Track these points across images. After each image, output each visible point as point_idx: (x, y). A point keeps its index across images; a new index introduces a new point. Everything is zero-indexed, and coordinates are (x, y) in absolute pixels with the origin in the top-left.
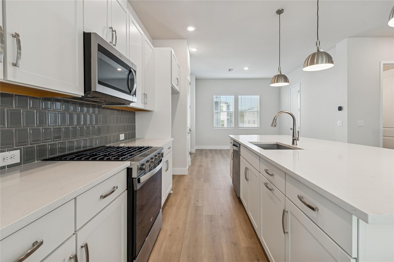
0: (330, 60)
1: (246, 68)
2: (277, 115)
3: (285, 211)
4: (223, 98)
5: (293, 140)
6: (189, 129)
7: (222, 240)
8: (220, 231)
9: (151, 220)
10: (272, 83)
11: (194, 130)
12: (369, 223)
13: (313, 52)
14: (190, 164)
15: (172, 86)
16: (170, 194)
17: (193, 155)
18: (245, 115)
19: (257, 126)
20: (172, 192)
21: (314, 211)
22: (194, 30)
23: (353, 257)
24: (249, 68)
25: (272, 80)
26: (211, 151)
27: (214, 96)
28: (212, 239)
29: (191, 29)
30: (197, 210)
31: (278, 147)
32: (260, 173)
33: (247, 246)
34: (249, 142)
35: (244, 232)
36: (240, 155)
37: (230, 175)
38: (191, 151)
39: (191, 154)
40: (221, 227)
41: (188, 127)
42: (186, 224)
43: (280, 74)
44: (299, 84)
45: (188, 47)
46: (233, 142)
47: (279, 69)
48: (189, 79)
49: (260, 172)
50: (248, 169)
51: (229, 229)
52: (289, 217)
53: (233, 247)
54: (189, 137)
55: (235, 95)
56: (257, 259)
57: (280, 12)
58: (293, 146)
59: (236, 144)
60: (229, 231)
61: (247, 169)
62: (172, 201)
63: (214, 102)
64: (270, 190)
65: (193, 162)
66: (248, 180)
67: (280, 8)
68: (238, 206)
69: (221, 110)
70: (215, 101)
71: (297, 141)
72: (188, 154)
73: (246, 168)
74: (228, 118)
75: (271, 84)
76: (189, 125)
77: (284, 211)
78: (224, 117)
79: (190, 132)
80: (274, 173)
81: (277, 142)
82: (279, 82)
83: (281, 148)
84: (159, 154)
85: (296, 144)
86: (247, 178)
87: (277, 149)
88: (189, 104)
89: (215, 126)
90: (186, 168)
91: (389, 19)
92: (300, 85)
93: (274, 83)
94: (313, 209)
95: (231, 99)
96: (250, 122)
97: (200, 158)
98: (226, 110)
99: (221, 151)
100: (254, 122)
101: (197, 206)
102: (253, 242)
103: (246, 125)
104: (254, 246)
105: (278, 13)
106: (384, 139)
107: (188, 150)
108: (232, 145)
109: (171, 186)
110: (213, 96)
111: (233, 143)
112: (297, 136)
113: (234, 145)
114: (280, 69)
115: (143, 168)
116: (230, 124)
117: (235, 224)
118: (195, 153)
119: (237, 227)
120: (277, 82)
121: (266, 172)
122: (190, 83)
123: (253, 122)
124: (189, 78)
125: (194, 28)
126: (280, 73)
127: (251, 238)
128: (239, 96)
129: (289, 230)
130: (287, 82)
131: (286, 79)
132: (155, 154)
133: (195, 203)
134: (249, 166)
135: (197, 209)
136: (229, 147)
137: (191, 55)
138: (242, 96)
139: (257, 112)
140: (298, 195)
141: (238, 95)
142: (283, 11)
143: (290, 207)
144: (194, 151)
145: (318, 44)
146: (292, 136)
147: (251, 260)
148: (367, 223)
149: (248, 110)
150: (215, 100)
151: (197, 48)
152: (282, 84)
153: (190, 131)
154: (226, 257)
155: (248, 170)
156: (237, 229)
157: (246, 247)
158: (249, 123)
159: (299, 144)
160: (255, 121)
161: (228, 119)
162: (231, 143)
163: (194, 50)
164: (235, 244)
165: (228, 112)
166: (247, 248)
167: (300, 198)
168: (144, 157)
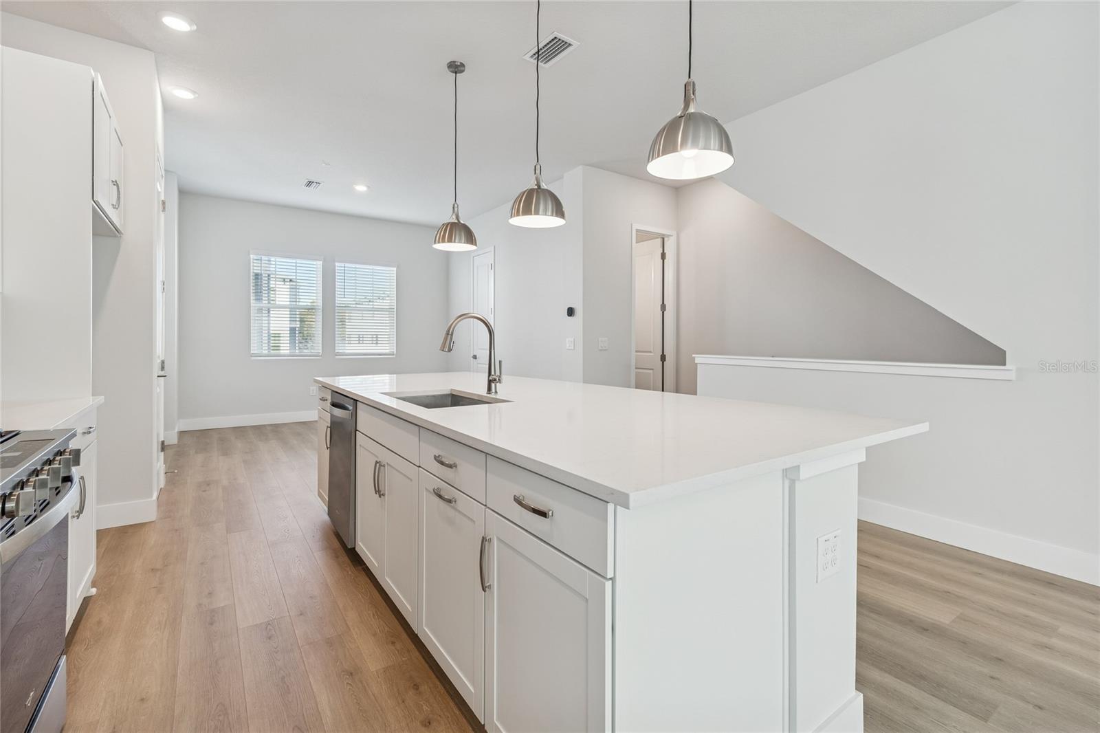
0: (559, 211)
1: (361, 188)
2: (454, 324)
3: (486, 540)
4: (280, 265)
5: (490, 382)
6: (159, 361)
7: (311, 676)
8: (302, 657)
9: (28, 703)
10: (439, 242)
11: (172, 367)
12: (630, 508)
13: (529, 187)
14: (162, 484)
15: (94, 208)
16: (86, 601)
17: (170, 452)
18: (348, 319)
19: (387, 351)
20: (94, 591)
21: (546, 517)
22: (189, 31)
23: (608, 577)
24: (368, 187)
25: (437, 235)
26: (240, 431)
27: (252, 256)
28: (277, 686)
29: (176, 24)
30: (211, 624)
31: (456, 400)
32: (420, 469)
33: (383, 666)
34: (382, 393)
35: (375, 635)
36: (357, 430)
37: (320, 495)
38: (164, 438)
39: (163, 447)
40: (302, 646)
41: (157, 354)
42: (175, 676)
43: (456, 221)
44: (493, 247)
45: (156, 76)
46: (329, 398)
47: (454, 208)
48: (160, 190)
49: (420, 467)
50: (384, 466)
51: (330, 643)
52: (495, 549)
53: (348, 683)
54: (159, 387)
55: (324, 261)
56: (412, 685)
57: (456, 68)
58: (488, 395)
59: (340, 400)
60: (331, 647)
61: (380, 465)
62: (99, 622)
63: (252, 274)
64: (449, 501)
65: (174, 475)
66: (384, 495)
67: (459, 60)
68: (350, 573)
69: (272, 302)
70: (255, 271)
71: (498, 384)
72: (156, 447)
73: (377, 462)
74: (293, 326)
75: (435, 243)
76: (159, 350)
77: (484, 539)
78: (281, 323)
79: (162, 373)
80: (457, 461)
81: (452, 390)
82: (455, 242)
83: (461, 403)
84: (60, 453)
85: (496, 392)
86: (380, 489)
87: (451, 406)
88: (159, 277)
89: (256, 352)
90: (152, 497)
91: (648, 161)
92: (493, 253)
93: (443, 241)
94: (543, 514)
95: (310, 272)
96: (363, 340)
97: (200, 458)
98: (288, 303)
99: (276, 429)
100: (376, 340)
101: (213, 611)
102: (398, 651)
103: (351, 348)
104: (404, 659)
105: (451, 70)
106: (637, 374)
107: (158, 435)
108: (328, 403)
109: (91, 570)
110: (249, 255)
111: (329, 401)
112: (498, 373)
113: (334, 405)
114: (456, 209)
115: (6, 509)
116: (301, 345)
117: (347, 624)
118: (178, 446)
119: (354, 629)
120: (450, 240)
121: (438, 461)
122: (164, 203)
123: (372, 340)
124: (160, 187)
125: (190, 25)
126: (457, 218)
127: (393, 643)
128: (337, 264)
129: (494, 579)
130: (472, 244)
131: (470, 237)
132: (46, 458)
133: (200, 605)
134: (386, 457)
135: (210, 617)
136: (316, 413)
137: (167, 109)
138: (347, 265)
139: (390, 310)
140: (515, 496)
141: (334, 261)
142: (462, 69)
143: (497, 528)
144: (173, 440)
145: (537, 170)
146: (487, 375)
147: (399, 693)
148: (628, 508)
149: (358, 306)
150: (255, 268)
151: (194, 92)
152: (458, 246)
153: (163, 368)
154: (327, 716)
155: (382, 468)
156: (354, 633)
157: (384, 668)
158: (359, 343)
159: (502, 390)
160: (377, 337)
161: (293, 330)
162: (323, 399)
163: (182, 94)
164: (352, 673)
165: (294, 308)
166: (386, 670)
167: (518, 501)
168: (12, 469)
